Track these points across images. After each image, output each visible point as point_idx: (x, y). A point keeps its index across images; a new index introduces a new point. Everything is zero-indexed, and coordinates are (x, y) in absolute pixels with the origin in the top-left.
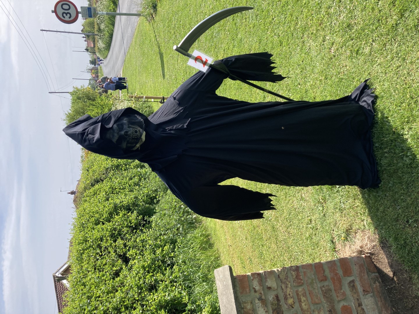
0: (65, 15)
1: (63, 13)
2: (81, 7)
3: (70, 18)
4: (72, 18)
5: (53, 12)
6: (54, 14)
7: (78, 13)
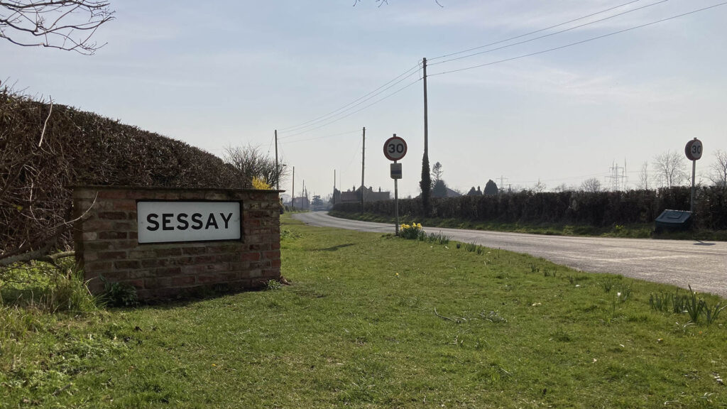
0: (392, 146)
1: (394, 145)
2: (401, 164)
3: (390, 152)
4: (389, 154)
5: (395, 135)
6: (392, 136)
7: (395, 160)
